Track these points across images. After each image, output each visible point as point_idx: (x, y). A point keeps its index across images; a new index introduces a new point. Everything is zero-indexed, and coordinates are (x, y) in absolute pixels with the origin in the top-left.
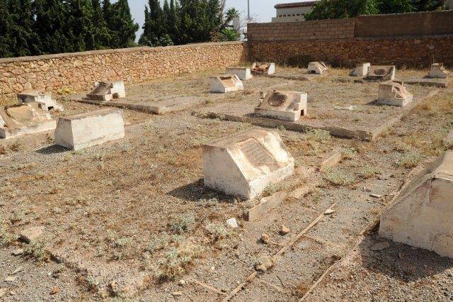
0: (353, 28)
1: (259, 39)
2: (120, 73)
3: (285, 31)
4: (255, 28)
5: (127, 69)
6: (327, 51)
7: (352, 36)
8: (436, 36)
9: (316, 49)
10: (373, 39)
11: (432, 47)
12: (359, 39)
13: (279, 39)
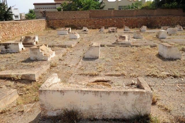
0: (89, 14)
1: (51, 18)
2: (6, 34)
3: (63, 15)
4: (49, 14)
5: (9, 32)
6: (80, 23)
7: (89, 17)
8: (116, 18)
9: (76, 22)
10: (96, 19)
11: (115, 21)
12: (91, 18)
13: (60, 18)
